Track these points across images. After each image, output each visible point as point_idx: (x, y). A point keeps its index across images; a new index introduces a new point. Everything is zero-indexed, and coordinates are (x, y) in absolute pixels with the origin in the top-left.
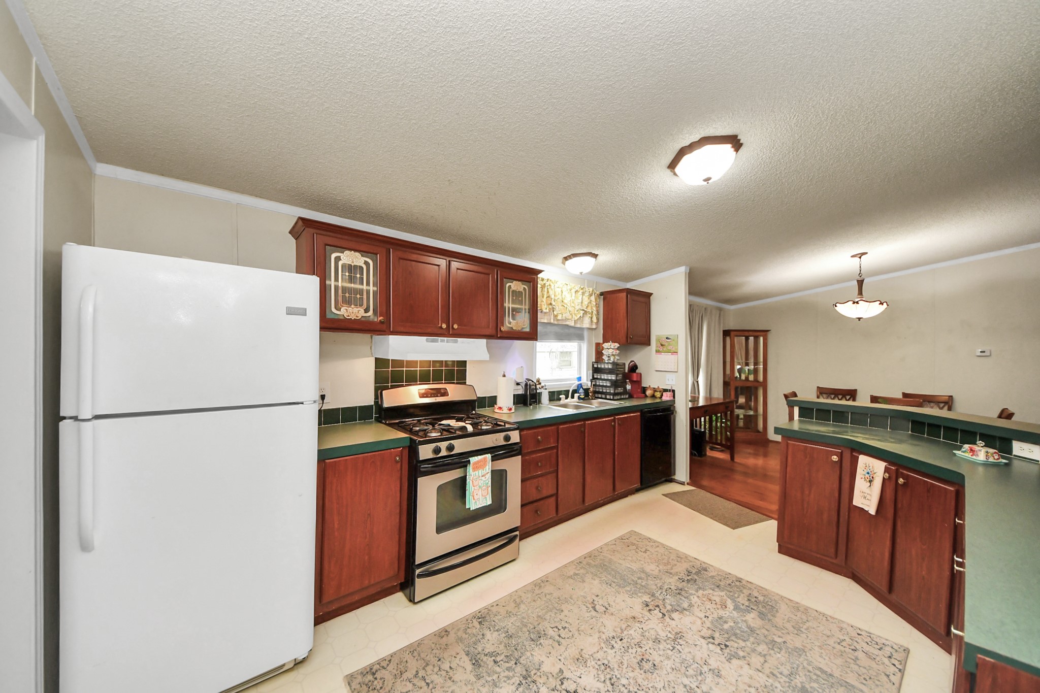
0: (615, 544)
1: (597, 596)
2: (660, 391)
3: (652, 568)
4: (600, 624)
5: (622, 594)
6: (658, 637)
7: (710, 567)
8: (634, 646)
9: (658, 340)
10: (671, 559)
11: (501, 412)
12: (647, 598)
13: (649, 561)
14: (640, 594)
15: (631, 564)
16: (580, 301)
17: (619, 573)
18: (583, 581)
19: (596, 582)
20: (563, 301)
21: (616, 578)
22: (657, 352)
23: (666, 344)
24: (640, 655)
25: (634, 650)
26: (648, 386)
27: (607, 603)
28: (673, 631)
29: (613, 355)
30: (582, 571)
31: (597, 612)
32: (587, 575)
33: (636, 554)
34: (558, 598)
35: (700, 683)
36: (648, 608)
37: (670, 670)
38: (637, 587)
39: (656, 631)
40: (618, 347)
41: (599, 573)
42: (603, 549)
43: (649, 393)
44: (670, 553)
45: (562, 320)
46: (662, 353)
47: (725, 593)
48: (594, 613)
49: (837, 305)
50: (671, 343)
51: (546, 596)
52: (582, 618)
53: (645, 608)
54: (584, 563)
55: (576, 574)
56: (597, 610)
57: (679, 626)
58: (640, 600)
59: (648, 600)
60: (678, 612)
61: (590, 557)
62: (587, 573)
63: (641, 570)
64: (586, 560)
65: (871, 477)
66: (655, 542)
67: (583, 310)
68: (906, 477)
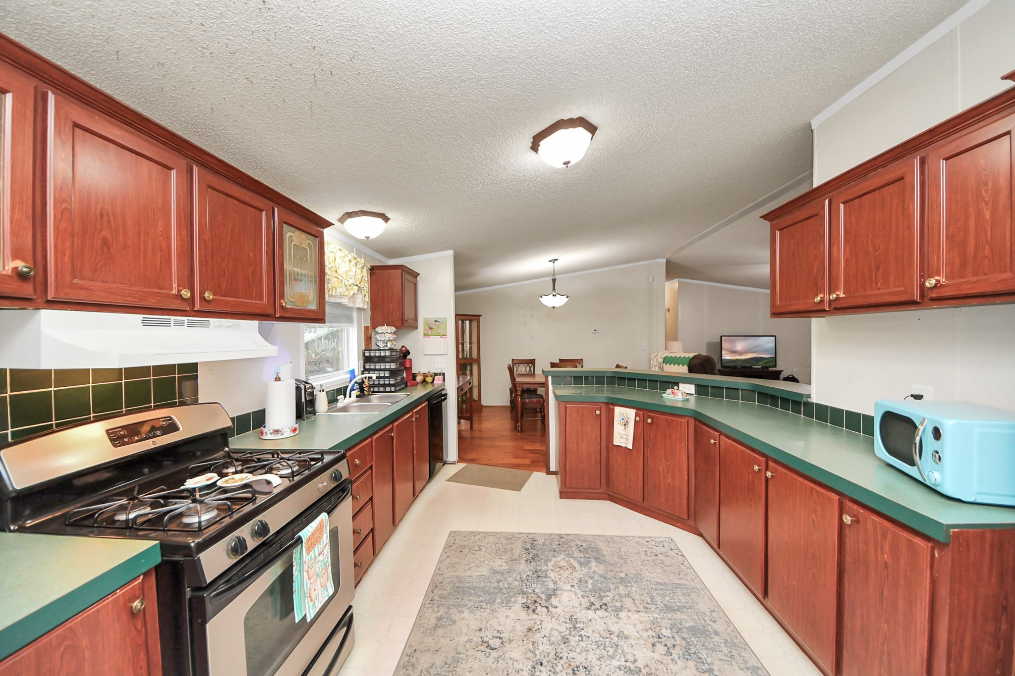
0: (448, 556)
1: (480, 630)
2: (431, 376)
3: (499, 563)
4: (510, 662)
5: (498, 610)
6: (563, 635)
7: (536, 536)
8: (555, 662)
9: (426, 322)
10: (504, 545)
11: (280, 437)
12: (521, 600)
13: (491, 557)
14: (513, 600)
15: (480, 570)
16: (354, 274)
17: (478, 588)
18: (453, 621)
19: (466, 613)
20: (336, 272)
21: (479, 596)
22: (426, 335)
23: (435, 327)
24: (568, 668)
25: (559, 665)
26: (418, 372)
27: (495, 632)
28: (566, 619)
29: (390, 340)
30: (442, 610)
31: (496, 649)
32: (451, 611)
33: (474, 556)
34: (446, 664)
35: (624, 657)
36: (531, 610)
37: (598, 663)
38: (504, 594)
39: (555, 630)
40: (395, 331)
41: (460, 600)
42: (442, 569)
43: (419, 379)
44: (499, 538)
45: (335, 296)
46: (431, 337)
47: (562, 554)
48: (494, 654)
49: (543, 296)
50: (440, 326)
51: (428, 672)
52: (489, 669)
53: (529, 612)
54: (436, 598)
55: (439, 619)
56: (494, 647)
57: (566, 611)
58: (518, 606)
59: (524, 600)
60: (553, 596)
61: (436, 587)
62: (449, 608)
63: (492, 572)
64: (435, 593)
65: (625, 422)
66: (479, 533)
67: (357, 285)
68: (652, 418)
